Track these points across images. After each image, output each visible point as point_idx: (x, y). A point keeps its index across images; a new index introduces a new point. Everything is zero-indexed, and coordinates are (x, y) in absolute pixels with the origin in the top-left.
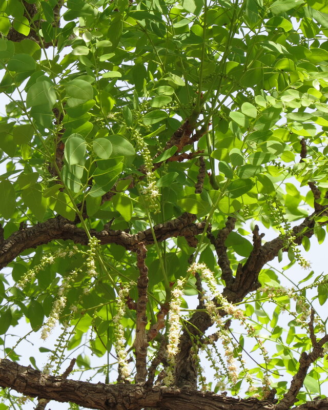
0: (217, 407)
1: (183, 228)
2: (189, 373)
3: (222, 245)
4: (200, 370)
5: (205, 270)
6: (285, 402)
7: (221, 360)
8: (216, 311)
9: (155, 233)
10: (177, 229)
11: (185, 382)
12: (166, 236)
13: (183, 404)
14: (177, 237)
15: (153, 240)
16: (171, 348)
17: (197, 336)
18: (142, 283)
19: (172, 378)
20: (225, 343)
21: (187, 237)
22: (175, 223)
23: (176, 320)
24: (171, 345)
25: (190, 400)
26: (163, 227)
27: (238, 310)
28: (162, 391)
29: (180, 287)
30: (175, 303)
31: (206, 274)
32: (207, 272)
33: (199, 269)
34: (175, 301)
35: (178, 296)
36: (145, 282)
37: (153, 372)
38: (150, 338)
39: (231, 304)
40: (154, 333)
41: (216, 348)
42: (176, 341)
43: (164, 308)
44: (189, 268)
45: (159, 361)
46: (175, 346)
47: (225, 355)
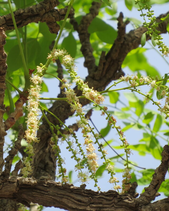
0: (76, 200)
1: (44, 14)
2: (47, 164)
3: (85, 32)
5: (66, 56)
6: (146, 197)
7: (81, 151)
9: (15, 18)
10: (38, 15)
11: (43, 173)
12: (27, 22)
13: (40, 196)
14: (38, 23)
15: (13, 26)
16: (30, 133)
17: (58, 126)
18: (1, 70)
19: (30, 169)
21: (49, 23)
22: (37, 9)
23: (35, 106)
24: (29, 130)
25: (47, 192)
26: (24, 12)
27: (99, 95)
28: (19, 182)
29: (40, 74)
30: (35, 90)
31: (67, 60)
32: (68, 58)
33: (59, 55)
34: (34, 88)
35: (37, 82)
36: (4, 69)
37: (10, 161)
38: (8, 127)
39: (91, 90)
40: (12, 121)
41: (77, 138)
42: (35, 127)
43: (22, 96)
44: (49, 55)
45: (16, 150)
46: (34, 132)
47: (85, 144)
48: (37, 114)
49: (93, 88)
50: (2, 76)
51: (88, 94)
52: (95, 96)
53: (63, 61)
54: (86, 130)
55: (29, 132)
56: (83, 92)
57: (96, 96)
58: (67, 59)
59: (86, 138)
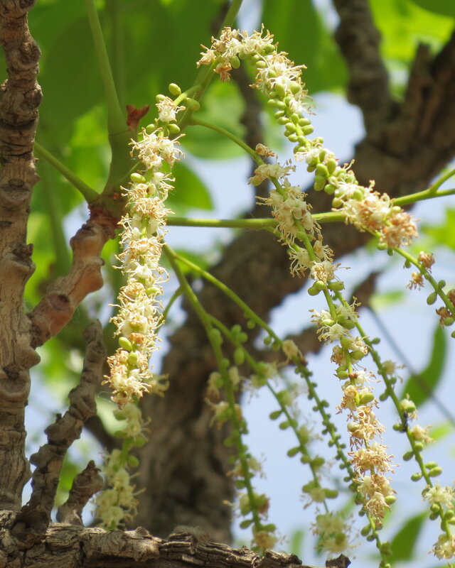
4: (245, 467)
5: (270, 57)
7: (330, 428)
8: (311, 226)
11: (184, 517)
16: (124, 368)
17: (237, 328)
18: (17, 108)
19: (128, 497)
20: (345, 356)
23: (148, 257)
24: (124, 354)
27: (396, 212)
28: (85, 548)
29: (169, 127)
30: (148, 191)
31: (273, 72)
32: (277, 65)
33: (245, 52)
34: (144, 183)
35: (158, 160)
36: (28, 105)
37: (51, 468)
38: (44, 334)
39: (368, 190)
40: (60, 310)
41: (312, 379)
42: (146, 340)
43: (101, 212)
44: (205, 51)
45: (76, 423)
46: (142, 361)
47: (344, 406)
48: (154, 288)
49: (373, 183)
50: (21, 134)
51: (353, 209)
52: (379, 215)
53: (259, 77)
54: (350, 351)
55: (121, 362)
56: (336, 199)
57: (383, 216)
58: (274, 69)
59: (347, 384)
